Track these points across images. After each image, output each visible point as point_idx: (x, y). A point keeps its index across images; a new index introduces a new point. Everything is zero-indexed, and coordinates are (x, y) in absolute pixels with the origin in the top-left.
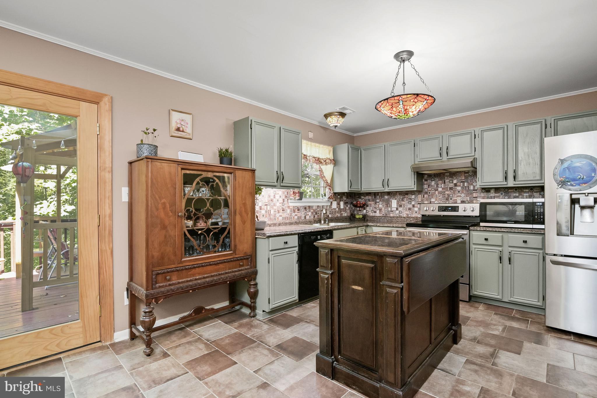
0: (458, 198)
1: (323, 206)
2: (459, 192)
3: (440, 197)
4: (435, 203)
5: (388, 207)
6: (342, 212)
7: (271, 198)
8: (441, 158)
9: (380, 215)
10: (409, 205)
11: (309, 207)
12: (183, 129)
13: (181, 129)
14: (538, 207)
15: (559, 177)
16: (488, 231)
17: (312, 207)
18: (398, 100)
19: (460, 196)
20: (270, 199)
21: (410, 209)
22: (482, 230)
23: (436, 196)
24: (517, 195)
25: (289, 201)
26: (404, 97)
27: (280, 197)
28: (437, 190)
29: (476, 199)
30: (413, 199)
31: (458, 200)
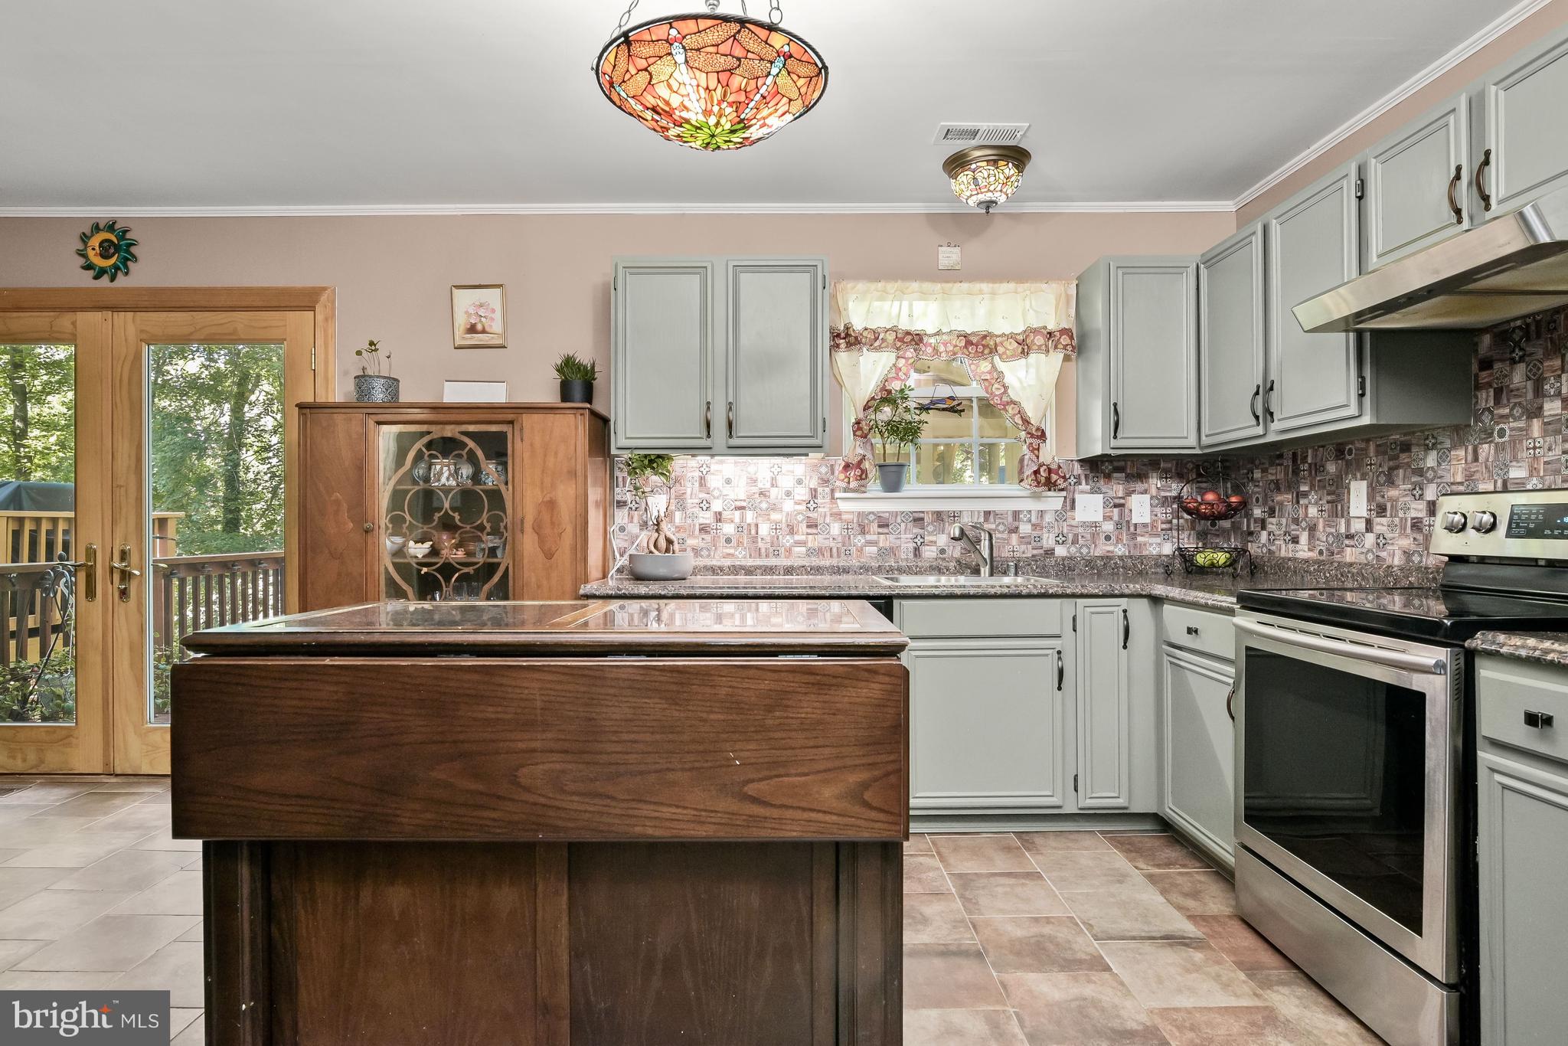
1: (1016, 514)
6: (1139, 539)
7: (760, 485)
8: (1461, 228)
9: (1310, 554)
10: (1414, 504)
11: (939, 516)
12: (484, 328)
13: (479, 327)
16: (1552, 664)
17: (955, 516)
20: (758, 491)
21: (1416, 525)
22: (1523, 653)
23: (1535, 447)
25: (839, 495)
27: (800, 482)
28: (1539, 412)
30: (1430, 475)
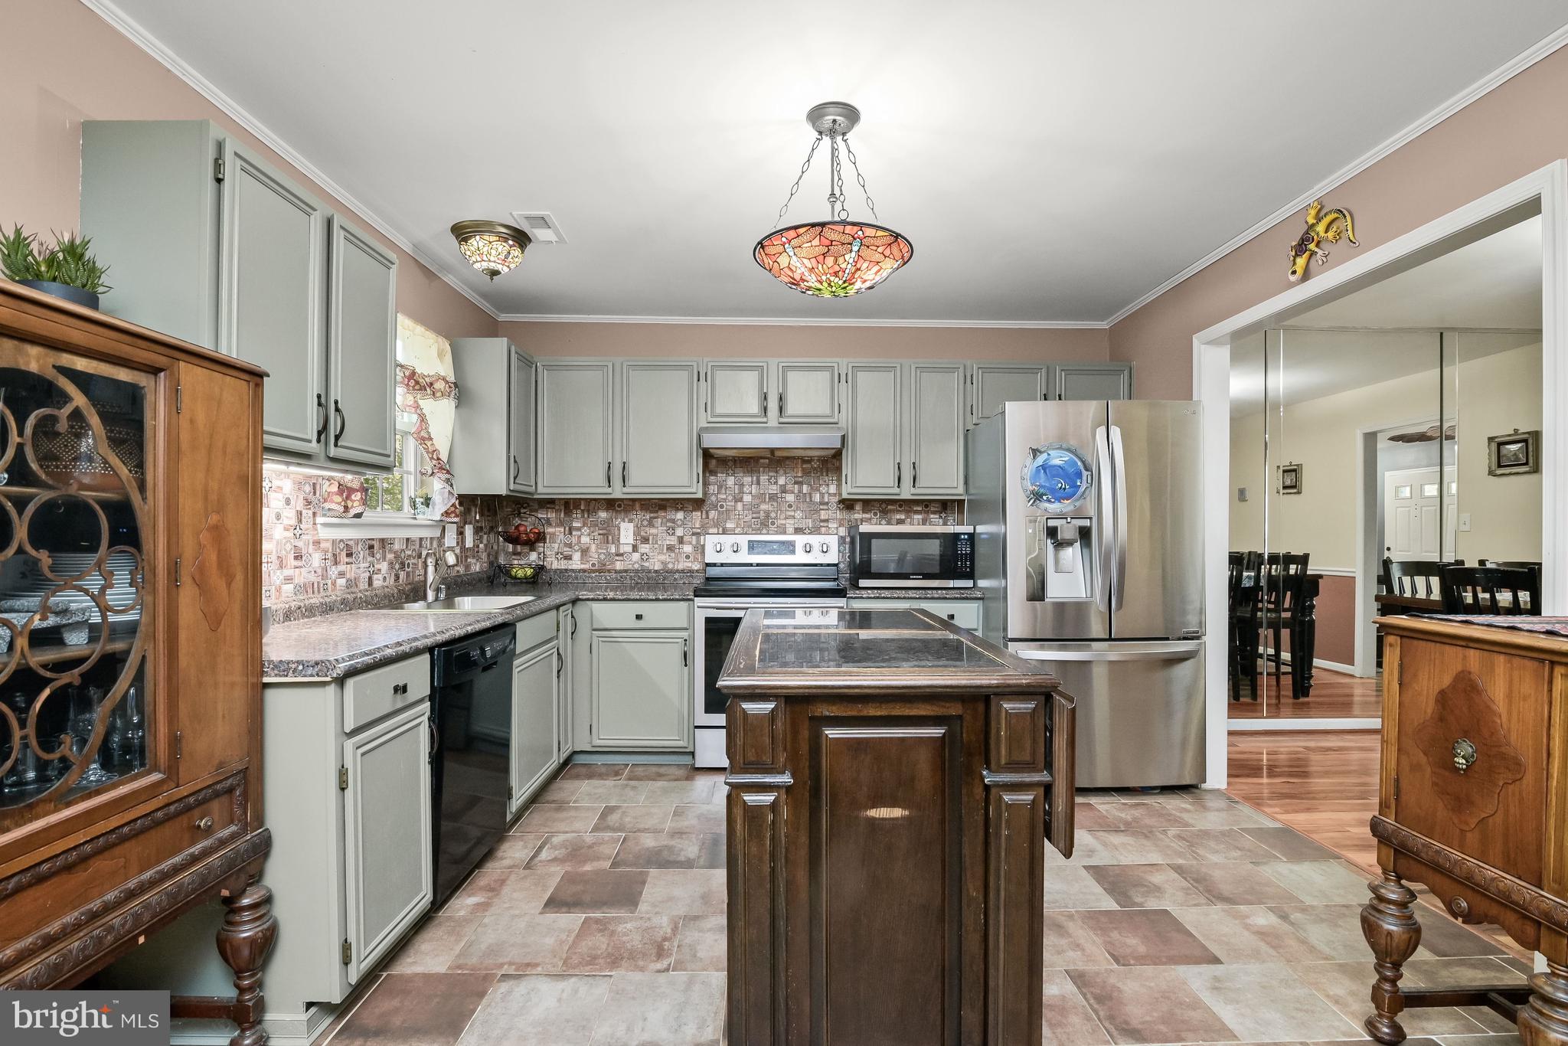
0: (788, 521)
1: (421, 539)
2: (790, 506)
3: (746, 519)
4: (736, 532)
5: (608, 543)
6: (469, 560)
8: (765, 420)
9: (583, 566)
10: (669, 538)
11: (382, 541)
14: (962, 544)
15: (1029, 484)
16: (884, 598)
17: (391, 542)
18: (853, 237)
19: (794, 517)
21: (670, 548)
22: (873, 596)
23: (739, 515)
24: (903, 517)
25: (320, 520)
26: (870, 232)
27: (288, 501)
28: (741, 500)
29: (826, 524)
30: (679, 523)
31: (787, 525)
